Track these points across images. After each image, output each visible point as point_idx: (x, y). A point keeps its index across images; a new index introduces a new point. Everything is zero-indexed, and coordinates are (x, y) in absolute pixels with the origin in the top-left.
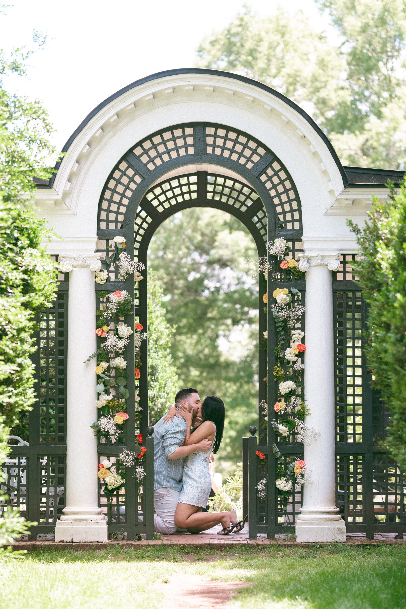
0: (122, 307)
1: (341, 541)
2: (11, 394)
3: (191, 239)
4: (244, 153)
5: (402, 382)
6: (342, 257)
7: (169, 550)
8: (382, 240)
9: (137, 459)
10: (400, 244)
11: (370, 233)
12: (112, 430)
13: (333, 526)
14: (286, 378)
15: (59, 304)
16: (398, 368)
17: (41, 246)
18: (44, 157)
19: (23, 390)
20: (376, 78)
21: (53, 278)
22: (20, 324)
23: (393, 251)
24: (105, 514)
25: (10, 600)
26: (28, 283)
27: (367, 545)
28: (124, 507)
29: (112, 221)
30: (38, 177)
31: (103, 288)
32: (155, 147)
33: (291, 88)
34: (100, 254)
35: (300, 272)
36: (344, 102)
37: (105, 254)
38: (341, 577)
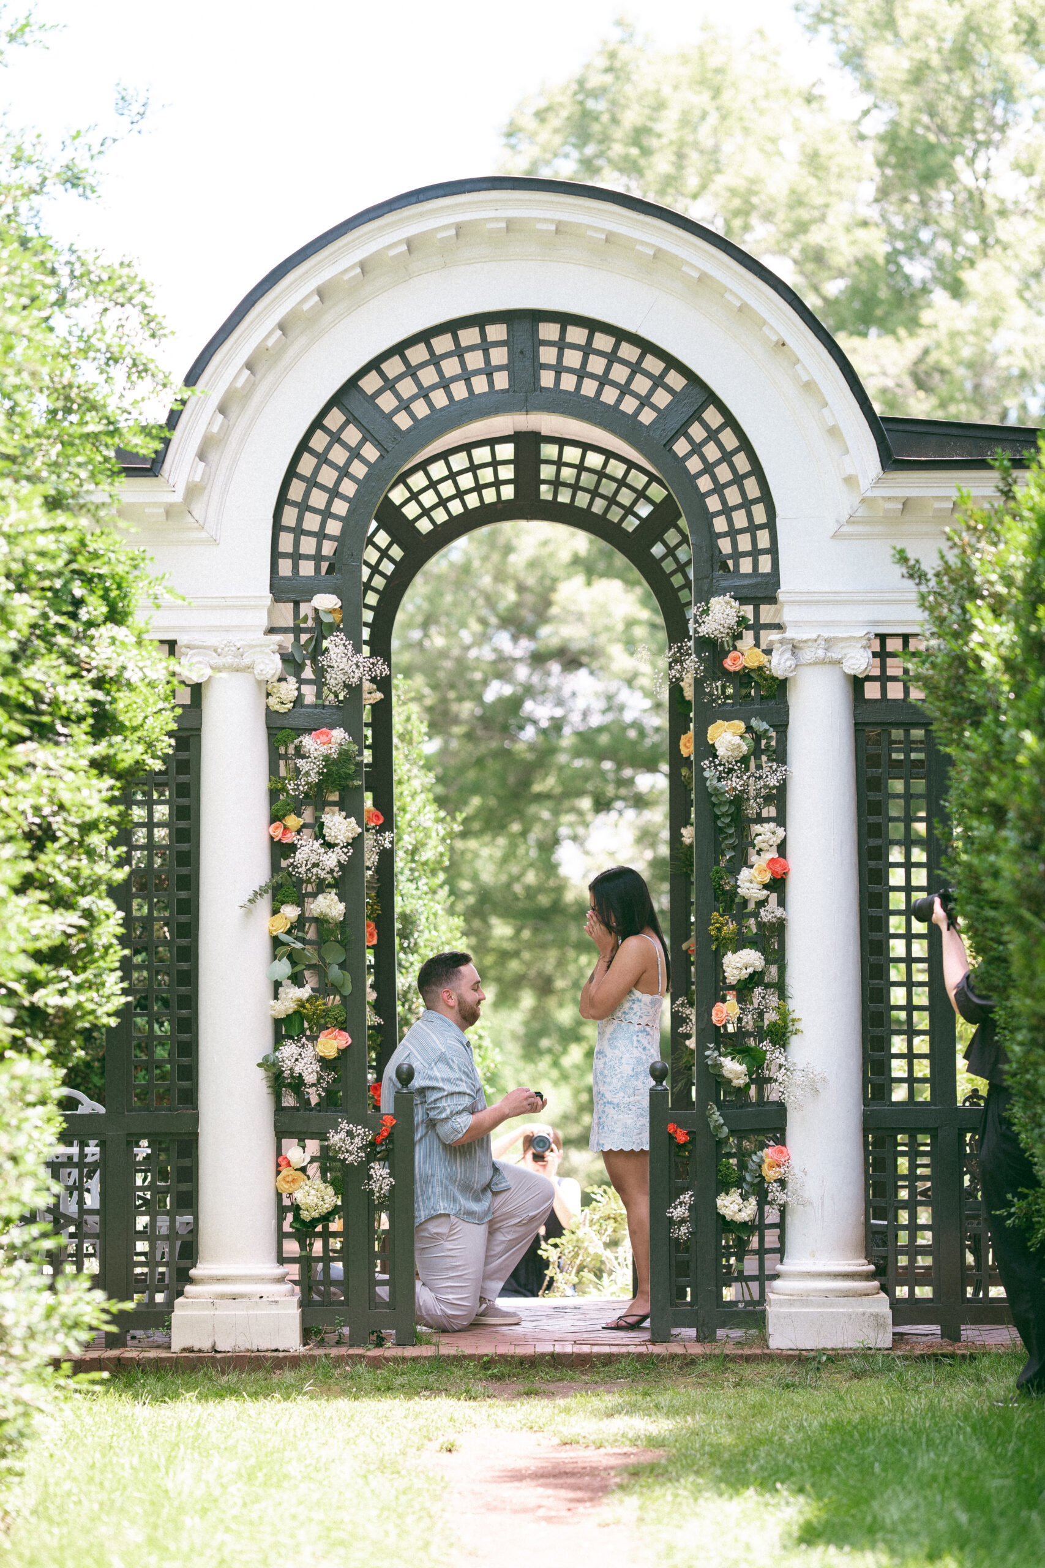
0: (334, 768)
1: (879, 1345)
2: (65, 984)
3: (490, 600)
4: (633, 387)
5: (1038, 950)
6: (877, 642)
7: (455, 1370)
8: (983, 598)
9: (372, 1144)
10: (1029, 609)
11: (952, 581)
12: (309, 1071)
13: (861, 1310)
14: (740, 942)
15: (178, 761)
16: (1028, 916)
17: (137, 619)
18: (143, 399)
19: (95, 976)
20: (946, 196)
21: (166, 699)
22: (87, 811)
23: (1012, 625)
24: (294, 1282)
25: (69, 1494)
26: (105, 710)
27: (944, 1355)
28: (339, 1265)
29: (307, 557)
30: (128, 448)
31: (285, 723)
32: (411, 371)
33: (737, 223)
34: (277, 638)
35: (774, 679)
36: (870, 259)
37: (291, 637)
38: (885, 1435)
